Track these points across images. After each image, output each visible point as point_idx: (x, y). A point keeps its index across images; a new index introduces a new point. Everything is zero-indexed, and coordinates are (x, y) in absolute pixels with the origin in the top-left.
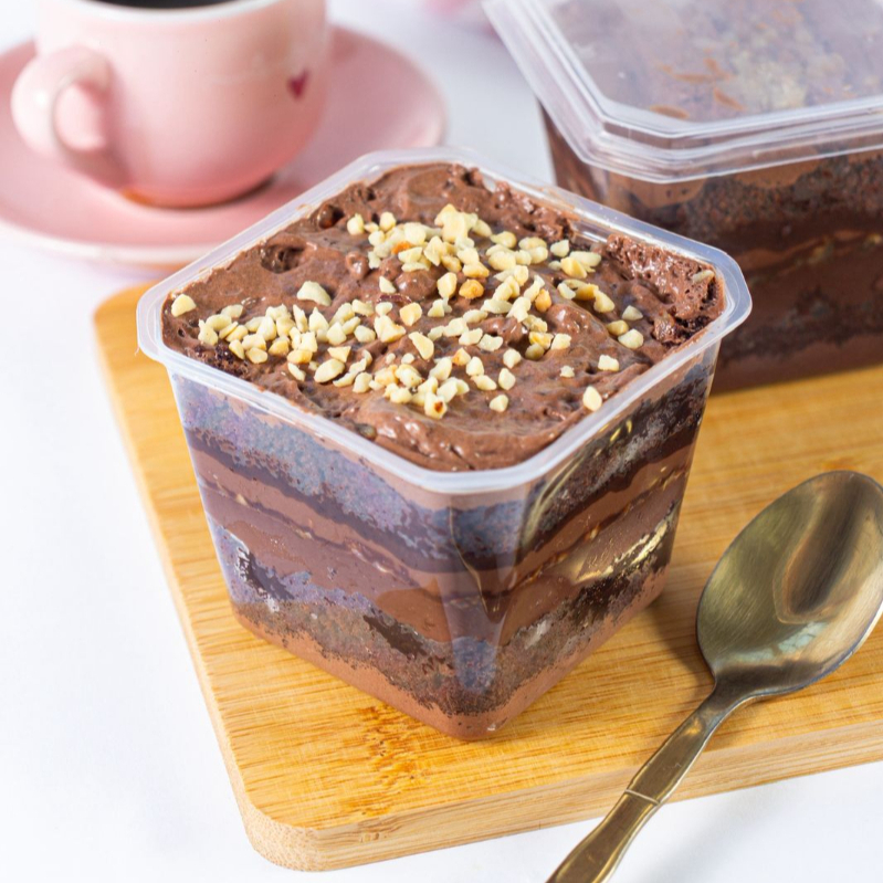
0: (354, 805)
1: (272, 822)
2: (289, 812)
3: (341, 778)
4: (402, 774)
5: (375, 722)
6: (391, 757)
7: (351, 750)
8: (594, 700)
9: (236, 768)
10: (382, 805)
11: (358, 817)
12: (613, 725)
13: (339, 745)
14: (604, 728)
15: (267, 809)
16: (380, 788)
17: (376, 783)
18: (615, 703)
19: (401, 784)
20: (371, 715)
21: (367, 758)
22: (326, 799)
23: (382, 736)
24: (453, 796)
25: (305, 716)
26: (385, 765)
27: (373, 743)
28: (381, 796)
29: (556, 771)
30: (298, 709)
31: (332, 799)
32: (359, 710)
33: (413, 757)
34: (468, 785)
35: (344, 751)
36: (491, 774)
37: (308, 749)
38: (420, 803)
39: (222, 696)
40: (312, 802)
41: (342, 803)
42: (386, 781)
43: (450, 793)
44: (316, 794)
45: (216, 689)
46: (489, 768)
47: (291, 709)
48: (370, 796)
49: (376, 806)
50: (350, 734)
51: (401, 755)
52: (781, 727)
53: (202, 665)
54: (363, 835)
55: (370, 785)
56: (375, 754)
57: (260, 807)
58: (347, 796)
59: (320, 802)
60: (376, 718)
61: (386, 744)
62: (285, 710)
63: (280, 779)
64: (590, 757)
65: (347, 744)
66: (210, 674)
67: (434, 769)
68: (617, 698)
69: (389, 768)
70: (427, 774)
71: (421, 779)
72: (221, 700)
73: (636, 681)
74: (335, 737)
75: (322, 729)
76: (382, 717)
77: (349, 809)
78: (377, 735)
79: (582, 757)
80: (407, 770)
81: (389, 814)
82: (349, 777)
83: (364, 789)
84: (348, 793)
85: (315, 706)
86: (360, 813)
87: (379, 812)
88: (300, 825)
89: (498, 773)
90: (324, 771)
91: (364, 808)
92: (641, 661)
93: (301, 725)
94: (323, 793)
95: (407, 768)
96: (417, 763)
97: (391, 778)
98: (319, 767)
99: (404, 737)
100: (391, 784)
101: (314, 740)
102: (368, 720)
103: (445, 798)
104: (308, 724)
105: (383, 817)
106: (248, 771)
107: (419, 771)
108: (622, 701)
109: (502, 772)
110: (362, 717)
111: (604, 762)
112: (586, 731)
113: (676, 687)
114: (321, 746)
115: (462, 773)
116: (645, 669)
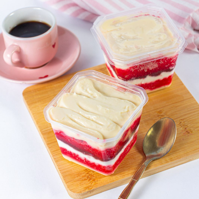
0: (86, 188)
1: (73, 193)
2: (75, 190)
3: (83, 183)
4: (93, 181)
5: (87, 172)
6: (91, 178)
7: (84, 178)
8: (123, 164)
9: (65, 183)
10: (91, 188)
11: (87, 190)
12: (127, 168)
13: (82, 177)
14: (126, 169)
15: (72, 190)
16: (90, 184)
17: (89, 184)
18: (127, 164)
19: (93, 183)
20: (86, 171)
21: (87, 179)
22: (81, 188)
23: (89, 175)
24: (102, 185)
25: (75, 172)
26: (90, 180)
27: (87, 176)
28: (90, 186)
29: (119, 178)
30: (73, 171)
31: (82, 187)
32: (84, 170)
33: (95, 178)
34: (105, 182)
35: (83, 178)
36: (108, 180)
37: (77, 178)
38: (97, 186)
39: (60, 170)
40: (79, 188)
41: (84, 188)
42: (91, 183)
43: (102, 184)
44: (79, 187)
45: (59, 169)
46: (108, 179)
47: (72, 171)
48: (88, 186)
49: (90, 188)
50: (83, 175)
51: (93, 178)
52: (155, 165)
53: (56, 164)
54: (88, 193)
55: (88, 184)
56: (88, 178)
57: (70, 190)
58: (85, 187)
59: (80, 188)
60: (87, 171)
61: (90, 176)
62: (71, 171)
63: (73, 185)
64: (124, 175)
65: (83, 177)
66: (57, 166)
67: (99, 180)
68: (127, 163)
69: (91, 181)
70: (97, 181)
71: (97, 182)
72: (60, 171)
73: (130, 159)
74: (81, 176)
75: (78, 174)
76: (88, 171)
77: (85, 189)
78: (88, 174)
79: (123, 175)
80: (94, 181)
81: (92, 189)
82: (84, 183)
83: (87, 185)
84: (85, 186)
85: (76, 170)
86: (87, 189)
87: (91, 189)
88: (78, 193)
89: (109, 179)
90: (80, 182)
91: (88, 188)
92: (131, 155)
93: (74, 174)
94: (80, 186)
95: (94, 180)
96: (95, 179)
97: (91, 182)
98: (79, 182)
99: (92, 174)
100: (92, 183)
101: (77, 177)
102: (86, 172)
103: (101, 185)
104: (76, 174)
105: (91, 190)
106: (67, 184)
107: (96, 181)
108: (128, 163)
109: (110, 179)
110: (85, 171)
111: (127, 175)
112: (123, 170)
113: (137, 160)
114: (79, 178)
115: (103, 180)
116: (131, 156)
